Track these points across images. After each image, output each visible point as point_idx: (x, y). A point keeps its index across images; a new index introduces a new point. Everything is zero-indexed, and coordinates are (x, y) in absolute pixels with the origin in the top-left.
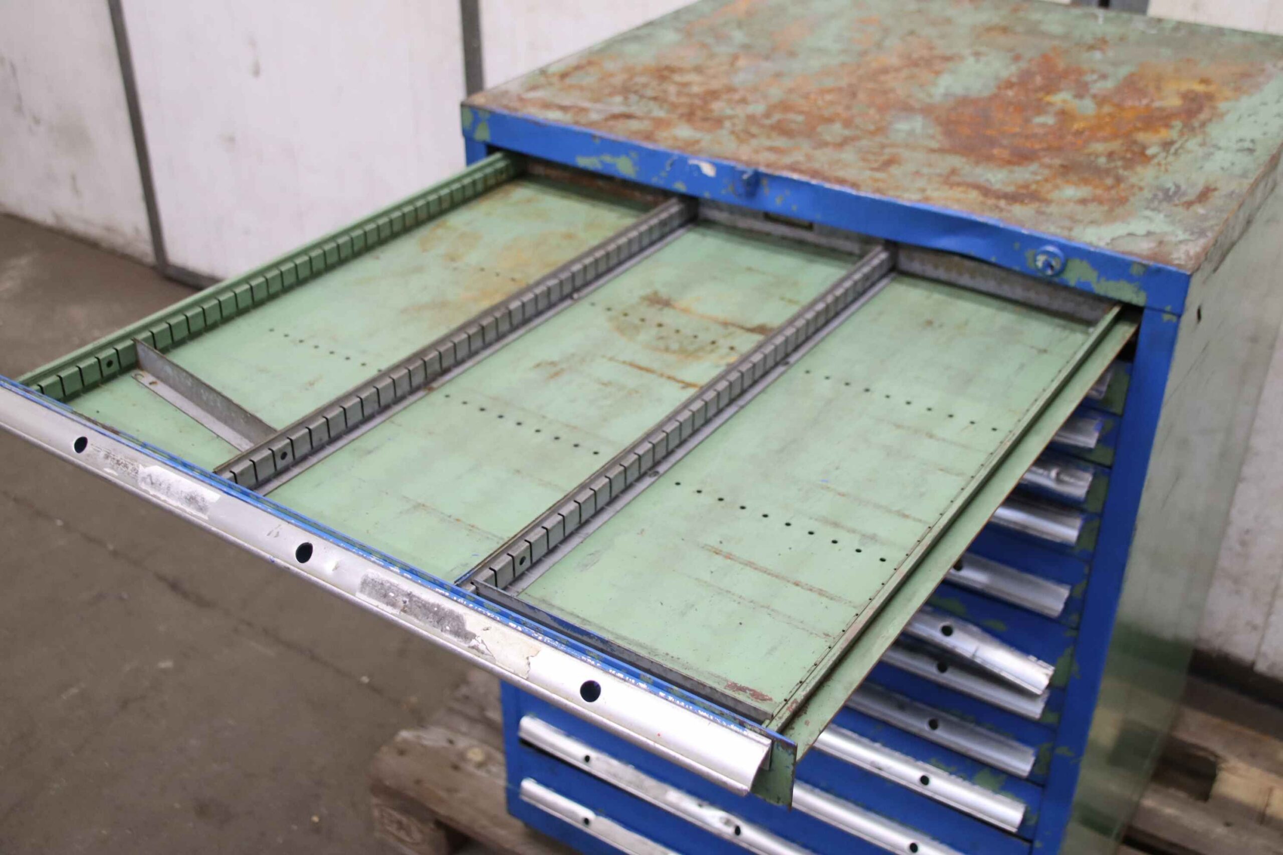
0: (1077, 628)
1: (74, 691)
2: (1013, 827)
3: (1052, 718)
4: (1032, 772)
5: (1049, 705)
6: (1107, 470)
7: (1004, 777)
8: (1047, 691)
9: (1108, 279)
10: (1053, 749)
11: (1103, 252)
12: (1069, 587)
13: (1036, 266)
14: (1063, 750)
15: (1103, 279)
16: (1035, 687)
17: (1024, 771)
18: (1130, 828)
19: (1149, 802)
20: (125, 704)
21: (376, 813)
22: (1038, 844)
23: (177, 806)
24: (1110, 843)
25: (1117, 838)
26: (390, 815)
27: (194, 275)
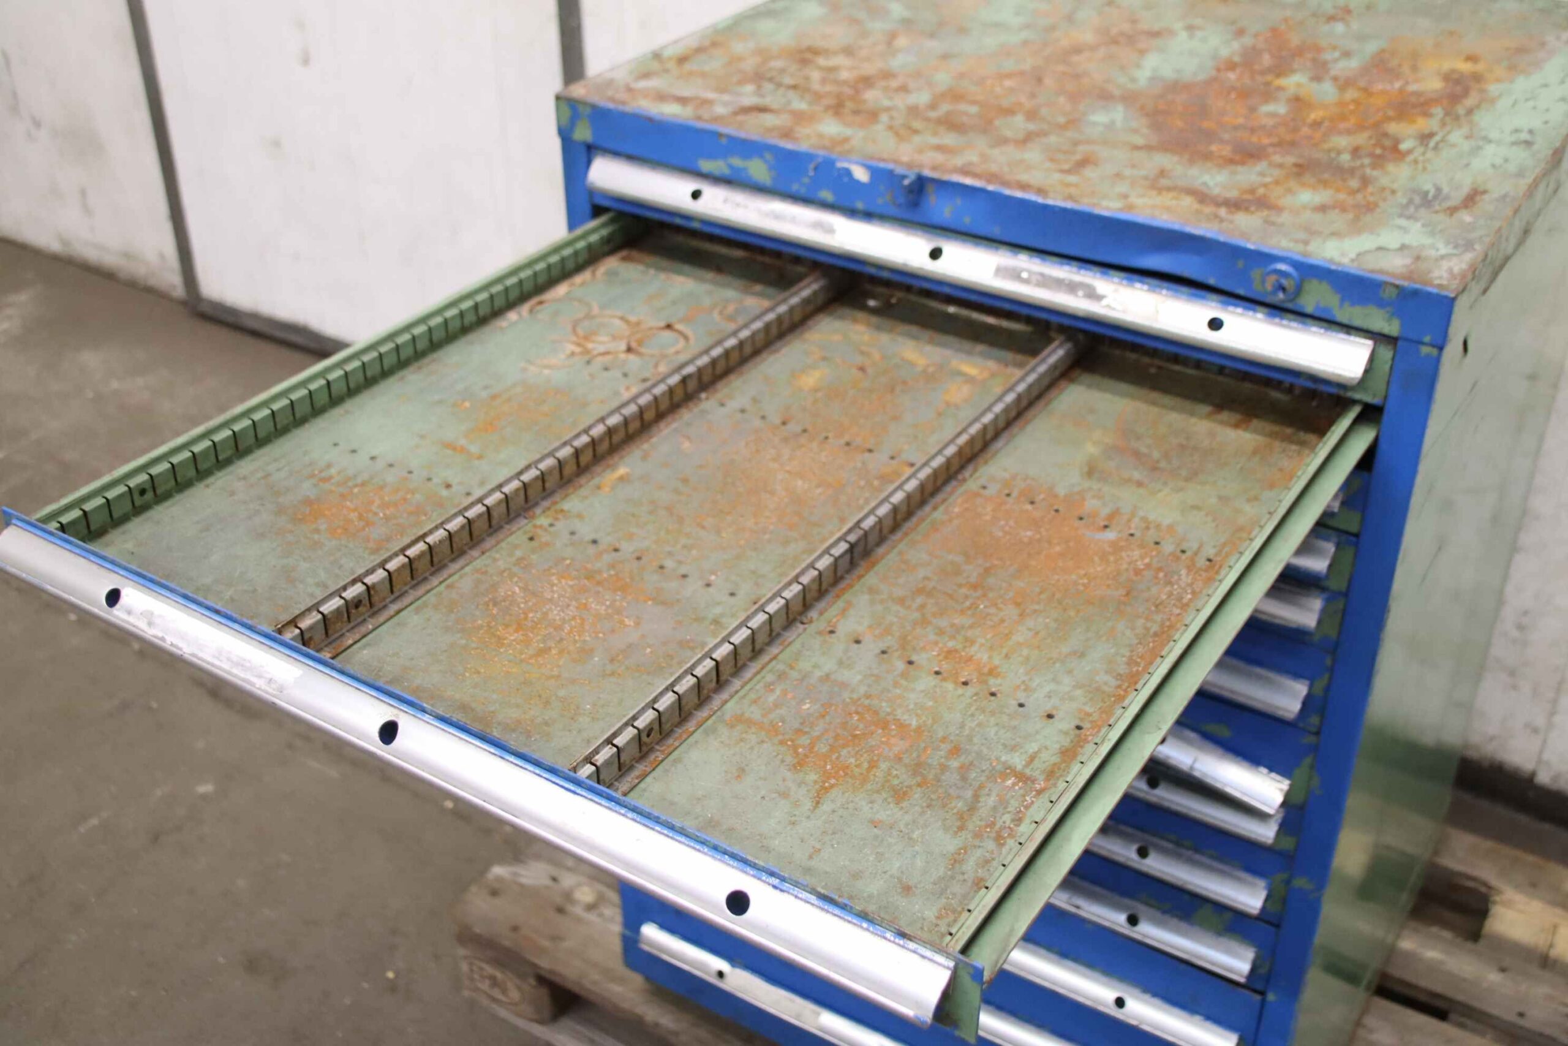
0: (1318, 733)
1: (94, 822)
2: (1242, 976)
3: (1288, 843)
4: (1264, 909)
5: (1284, 828)
6: (1354, 539)
7: (1228, 916)
8: (1282, 810)
9: (1355, 304)
11: (1347, 270)
12: (1307, 682)
13: (1266, 290)
14: (1301, 882)
15: (1347, 304)
16: (1267, 805)
17: (1252, 907)
18: (1384, 976)
19: (1407, 944)
21: (464, 967)
22: (1271, 997)
23: (221, 960)
24: (1360, 994)
25: (1368, 988)
26: (481, 969)
27: (233, 312)
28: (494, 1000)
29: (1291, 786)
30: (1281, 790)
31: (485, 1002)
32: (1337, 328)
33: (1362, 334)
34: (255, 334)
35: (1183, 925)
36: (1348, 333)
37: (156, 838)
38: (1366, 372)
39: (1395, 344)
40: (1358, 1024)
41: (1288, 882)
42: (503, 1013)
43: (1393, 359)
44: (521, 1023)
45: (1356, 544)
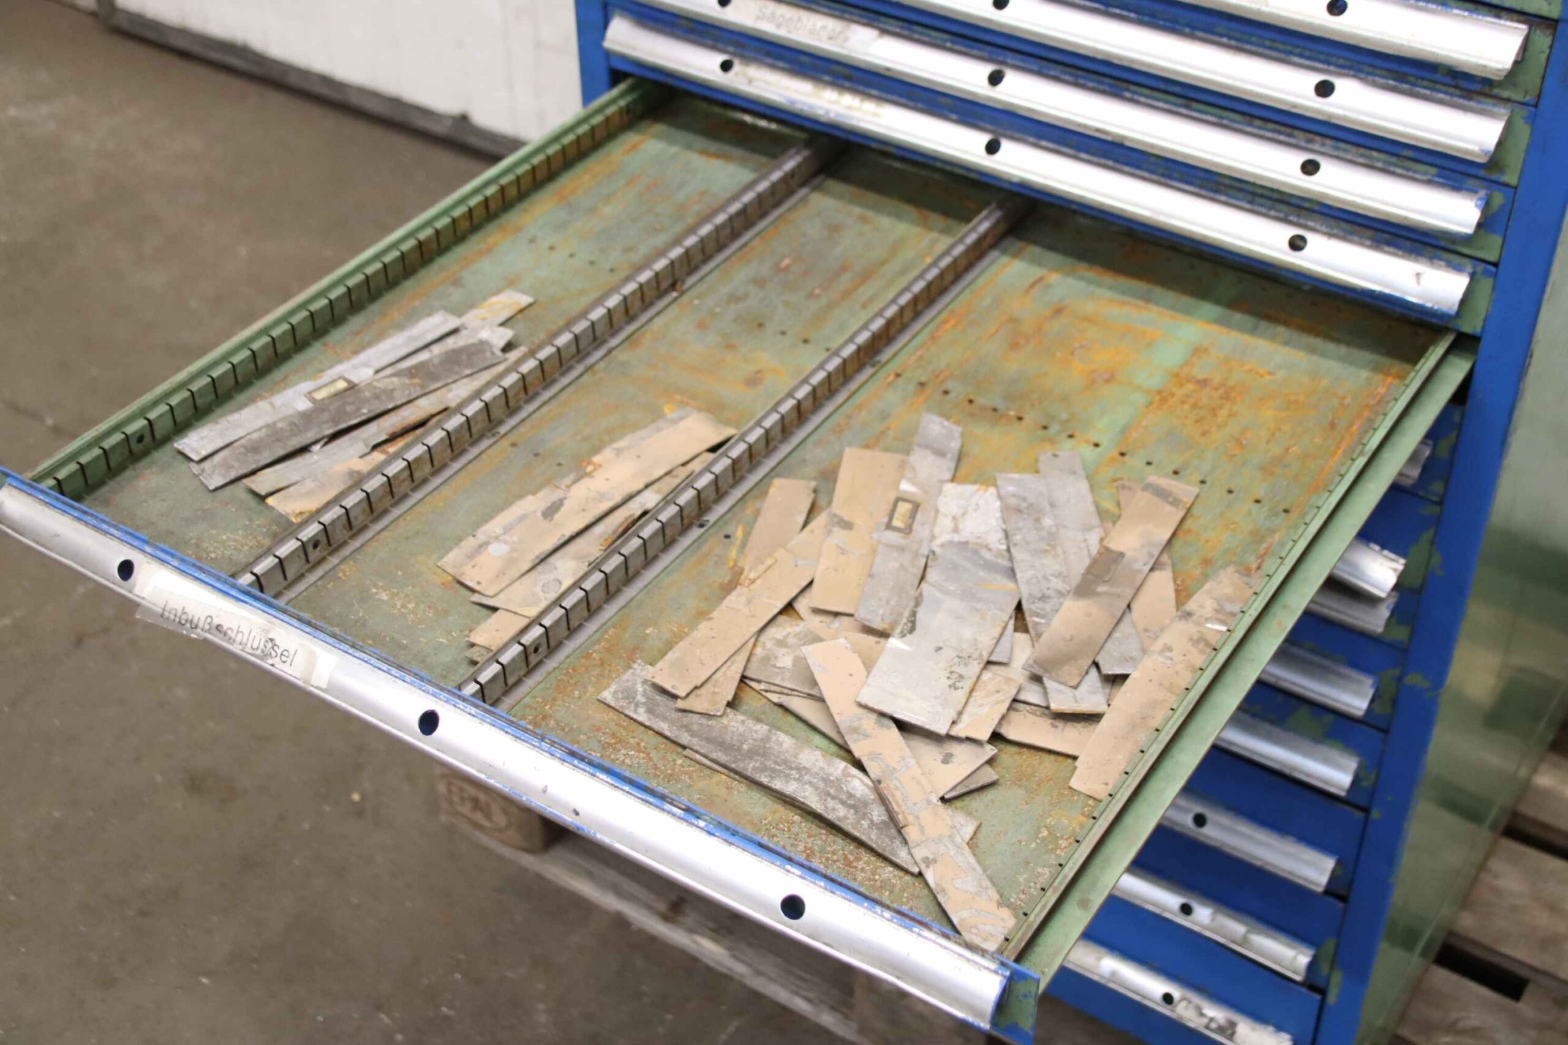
0: (1440, 503)
2: (1343, 790)
3: (1401, 634)
4: (1369, 710)
5: (1396, 614)
6: (1493, 269)
7: (1329, 718)
8: (1395, 594)
14: (1414, 679)
16: (1379, 588)
17: (1358, 709)
18: (1515, 815)
19: (1545, 779)
22: (1375, 814)
23: (159, 779)
24: (1484, 834)
25: (1493, 827)
26: (462, 790)
27: (156, 26)
28: (477, 826)
29: (1406, 565)
30: (1395, 570)
31: (465, 828)
32: (1486, 9)
33: (1515, 16)
34: (184, 55)
35: (1276, 731)
36: (1498, 17)
37: (79, 641)
38: (1516, 63)
39: (1555, 29)
40: (1482, 867)
41: (1400, 679)
42: (485, 840)
43: (1551, 47)
44: (507, 852)
45: (1495, 275)
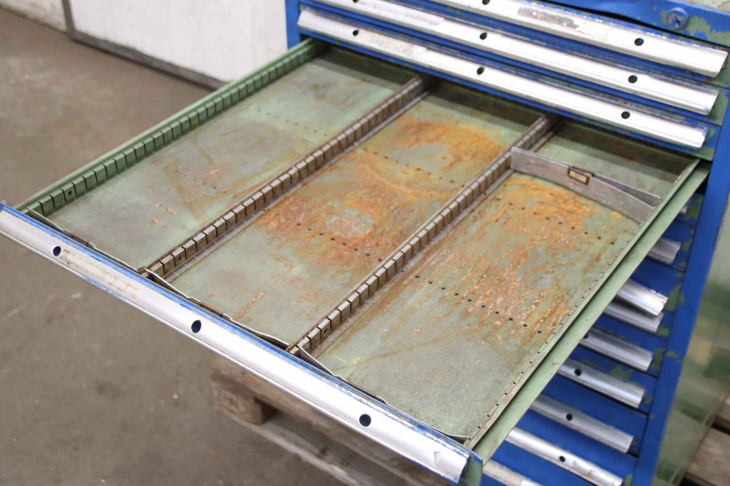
0: (684, 272)
1: (16, 311)
3: (665, 332)
4: (650, 368)
5: (663, 323)
7: (631, 371)
8: (662, 314)
9: (718, 31)
10: (664, 354)
11: (715, 11)
12: (680, 243)
13: (668, 23)
14: (671, 354)
15: (714, 31)
16: (654, 310)
17: (644, 367)
18: (718, 418)
20: (49, 321)
21: (215, 393)
22: (652, 416)
23: (85, 386)
24: (703, 427)
25: (707, 424)
26: (225, 394)
27: (93, 39)
28: (231, 411)
29: (668, 301)
30: (663, 303)
31: (226, 413)
32: (708, 44)
33: (722, 48)
35: (605, 376)
36: (714, 48)
38: (722, 69)
40: (702, 442)
42: (236, 419)
44: (245, 424)
